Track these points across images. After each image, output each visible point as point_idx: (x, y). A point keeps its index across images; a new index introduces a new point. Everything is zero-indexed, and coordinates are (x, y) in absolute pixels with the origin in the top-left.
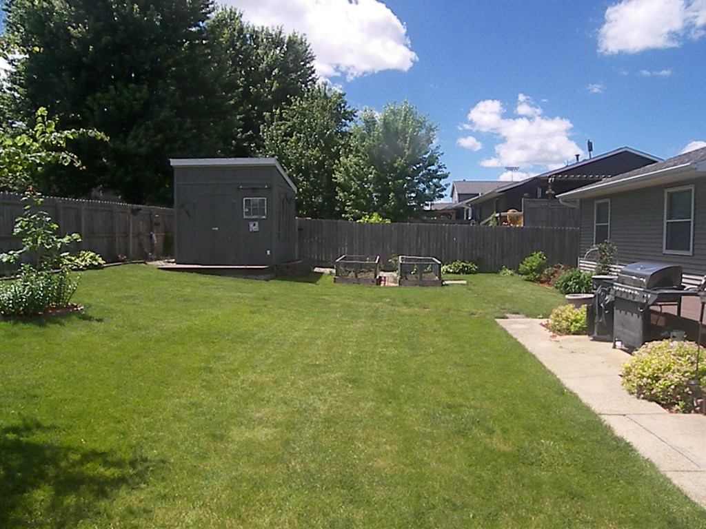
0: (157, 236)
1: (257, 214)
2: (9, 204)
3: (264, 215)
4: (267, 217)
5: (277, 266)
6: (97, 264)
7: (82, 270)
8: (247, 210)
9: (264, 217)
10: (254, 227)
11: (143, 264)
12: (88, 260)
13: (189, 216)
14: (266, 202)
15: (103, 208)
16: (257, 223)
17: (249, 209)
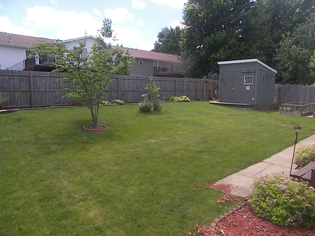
0: (217, 91)
1: (249, 83)
2: (159, 80)
3: (252, 83)
4: (253, 84)
5: (256, 105)
6: (186, 100)
7: (180, 102)
8: (245, 81)
9: (252, 84)
10: (248, 88)
11: (207, 102)
12: (184, 99)
13: (224, 84)
14: (253, 78)
15: (194, 81)
16: (249, 87)
17: (246, 81)
